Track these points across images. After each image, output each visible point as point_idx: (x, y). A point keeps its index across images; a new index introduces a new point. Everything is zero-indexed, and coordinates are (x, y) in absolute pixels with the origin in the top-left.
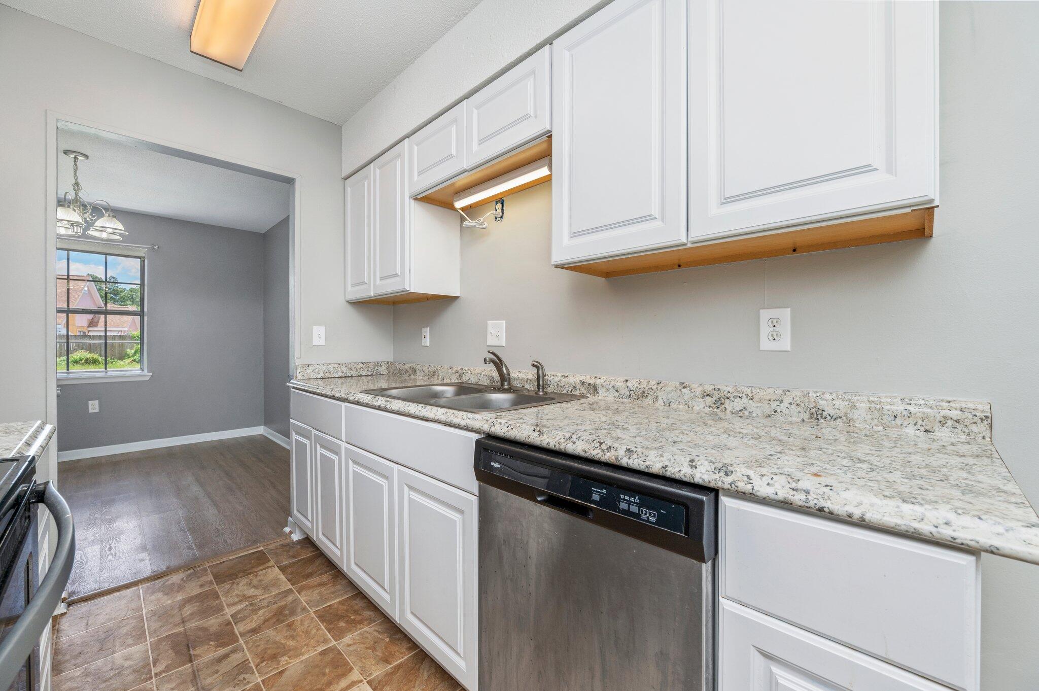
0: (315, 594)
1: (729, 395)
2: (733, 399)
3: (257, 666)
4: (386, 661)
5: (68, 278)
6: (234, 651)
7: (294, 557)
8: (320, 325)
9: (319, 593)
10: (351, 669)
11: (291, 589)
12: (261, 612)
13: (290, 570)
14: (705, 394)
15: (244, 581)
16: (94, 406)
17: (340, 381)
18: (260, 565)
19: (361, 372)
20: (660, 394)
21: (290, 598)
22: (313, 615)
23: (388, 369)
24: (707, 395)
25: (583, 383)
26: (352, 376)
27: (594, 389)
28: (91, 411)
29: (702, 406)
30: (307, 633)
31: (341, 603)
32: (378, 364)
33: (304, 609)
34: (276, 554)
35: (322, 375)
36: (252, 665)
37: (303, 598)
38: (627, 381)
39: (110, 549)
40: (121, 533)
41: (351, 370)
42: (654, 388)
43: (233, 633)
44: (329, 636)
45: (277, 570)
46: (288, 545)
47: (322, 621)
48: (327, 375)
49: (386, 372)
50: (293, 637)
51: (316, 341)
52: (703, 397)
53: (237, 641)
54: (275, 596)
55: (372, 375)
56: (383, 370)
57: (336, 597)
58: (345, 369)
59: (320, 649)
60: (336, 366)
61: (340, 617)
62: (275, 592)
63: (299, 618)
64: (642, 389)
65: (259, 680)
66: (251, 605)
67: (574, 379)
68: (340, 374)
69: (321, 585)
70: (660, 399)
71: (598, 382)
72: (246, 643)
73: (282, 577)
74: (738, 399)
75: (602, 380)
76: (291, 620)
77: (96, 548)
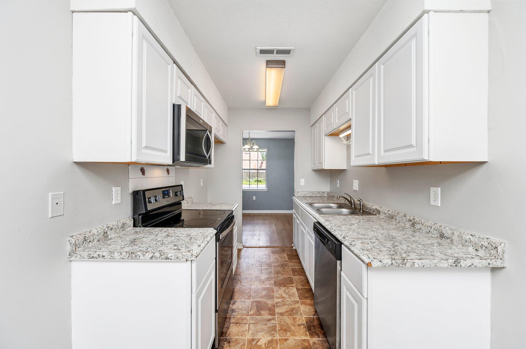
0: (293, 264)
1: (416, 222)
2: (417, 224)
3: (274, 273)
4: (303, 286)
5: (250, 160)
6: (270, 269)
7: (292, 253)
8: (303, 178)
9: (294, 264)
10: (294, 283)
11: (288, 261)
12: (278, 263)
13: (289, 256)
14: (409, 220)
15: (278, 255)
16: (254, 198)
17: (309, 198)
18: (282, 252)
19: (317, 195)
20: (397, 218)
21: (286, 263)
22: (290, 268)
23: (327, 194)
24: (410, 221)
25: (376, 209)
26: (313, 197)
27: (379, 212)
28: (254, 199)
29: (409, 225)
30: (287, 272)
31: (299, 268)
32: (323, 193)
33: (289, 266)
34: (288, 251)
35: (303, 195)
36: (273, 273)
37: (290, 264)
38: (389, 210)
39: (253, 238)
40: (255, 234)
41: (313, 194)
42: (395, 215)
43: (271, 265)
44: (292, 274)
45: (286, 255)
46: (292, 249)
47: (292, 271)
48: (305, 196)
49: (327, 196)
50: (283, 271)
51: (301, 184)
52: (409, 222)
53: (272, 267)
54: (283, 261)
55: (321, 197)
56: (325, 195)
57: (298, 267)
58: (311, 194)
59: (288, 276)
60: (308, 193)
61: (296, 272)
62: (284, 260)
63: (287, 268)
64: (392, 215)
65: (273, 276)
66: (277, 261)
67: (374, 207)
68: (309, 196)
69: (296, 262)
70: (397, 219)
71: (381, 210)
72: (273, 268)
73: (287, 257)
74: (419, 224)
75: (382, 209)
76: (284, 267)
77: (250, 237)
